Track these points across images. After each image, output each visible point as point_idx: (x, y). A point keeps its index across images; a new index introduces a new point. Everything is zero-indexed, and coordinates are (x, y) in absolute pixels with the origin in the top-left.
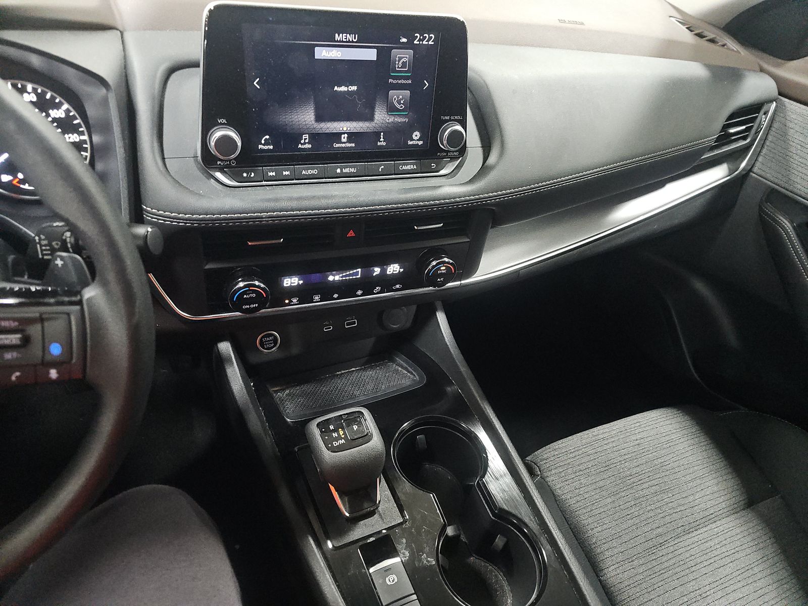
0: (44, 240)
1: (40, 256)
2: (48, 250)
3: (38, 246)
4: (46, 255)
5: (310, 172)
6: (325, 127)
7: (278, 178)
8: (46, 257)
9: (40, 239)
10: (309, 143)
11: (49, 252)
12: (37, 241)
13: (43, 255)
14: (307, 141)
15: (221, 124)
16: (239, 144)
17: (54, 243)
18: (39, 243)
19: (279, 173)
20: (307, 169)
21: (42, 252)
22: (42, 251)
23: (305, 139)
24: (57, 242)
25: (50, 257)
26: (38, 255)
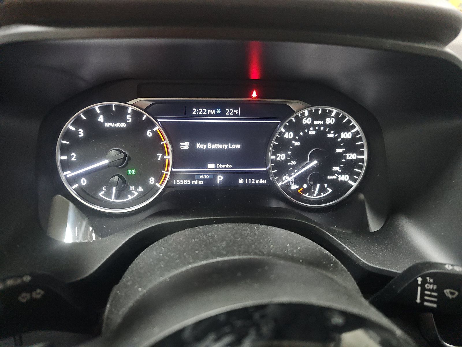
0: (430, 283)
1: (418, 301)
2: (434, 297)
3: (419, 289)
4: (429, 301)
8: (426, 304)
9: (425, 282)
11: (435, 300)
12: (419, 283)
13: (423, 300)
17: (447, 292)
18: (422, 286)
21: (422, 296)
22: (424, 294)
24: (452, 291)
25: (435, 306)
26: (416, 299)
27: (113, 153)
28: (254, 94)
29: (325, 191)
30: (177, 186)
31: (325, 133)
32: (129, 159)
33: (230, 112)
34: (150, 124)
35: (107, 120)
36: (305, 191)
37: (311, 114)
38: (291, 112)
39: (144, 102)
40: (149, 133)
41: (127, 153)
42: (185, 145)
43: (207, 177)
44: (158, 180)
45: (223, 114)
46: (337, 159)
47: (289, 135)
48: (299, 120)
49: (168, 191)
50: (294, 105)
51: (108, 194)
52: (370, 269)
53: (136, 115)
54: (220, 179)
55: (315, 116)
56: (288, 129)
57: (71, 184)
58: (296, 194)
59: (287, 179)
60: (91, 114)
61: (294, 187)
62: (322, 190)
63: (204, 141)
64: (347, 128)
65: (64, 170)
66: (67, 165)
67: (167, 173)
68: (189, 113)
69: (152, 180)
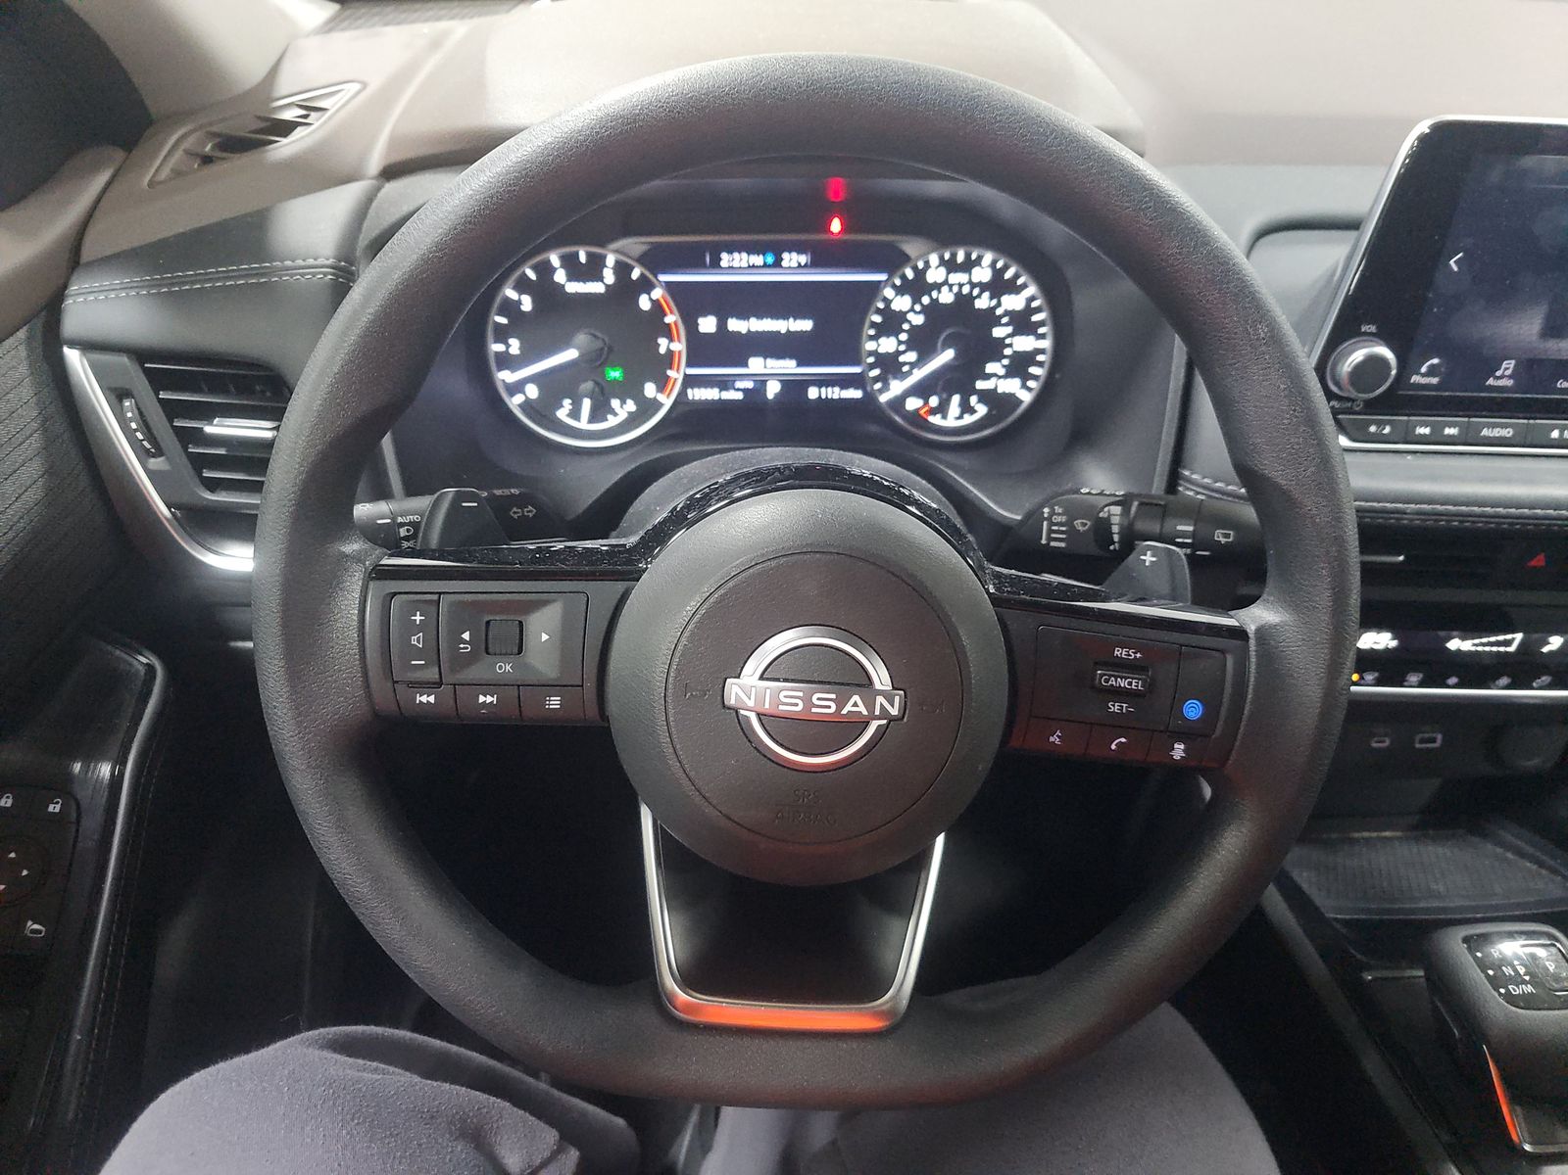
0: (1059, 514)
1: (1044, 541)
2: (1062, 532)
3: (1045, 523)
4: (1056, 539)
5: (1497, 432)
6: (1555, 347)
7: (1433, 439)
8: (1053, 544)
9: (1053, 513)
10: (1510, 377)
11: (1064, 536)
12: (1046, 515)
13: (1050, 539)
14: (1508, 372)
15: (1365, 334)
16: (1394, 372)
17: (1077, 524)
18: (1049, 519)
19: (1437, 429)
20: (1494, 426)
21: (1048, 534)
22: (1050, 531)
23: (1506, 369)
24: (1084, 521)
25: (1063, 545)
26: (1041, 539)
27: (582, 338)
28: (836, 226)
29: (972, 411)
30: (694, 402)
31: (970, 298)
32: (611, 350)
33: (791, 259)
34: (646, 285)
35: (571, 278)
36: (933, 411)
37: (942, 262)
38: (905, 259)
39: (635, 245)
40: (644, 303)
41: (606, 339)
42: (708, 324)
43: (749, 385)
44: (661, 388)
45: (777, 263)
46: (995, 350)
47: (902, 303)
48: (920, 274)
49: (681, 409)
50: (911, 247)
51: (575, 414)
52: (999, 519)
53: (622, 269)
54: (773, 389)
55: (951, 266)
56: (900, 291)
57: (512, 394)
58: (916, 418)
59: (897, 387)
60: (545, 270)
61: (913, 404)
62: (966, 408)
63: (744, 316)
64: (1013, 288)
65: (500, 369)
66: (505, 361)
67: (676, 375)
68: (716, 264)
69: (650, 390)
